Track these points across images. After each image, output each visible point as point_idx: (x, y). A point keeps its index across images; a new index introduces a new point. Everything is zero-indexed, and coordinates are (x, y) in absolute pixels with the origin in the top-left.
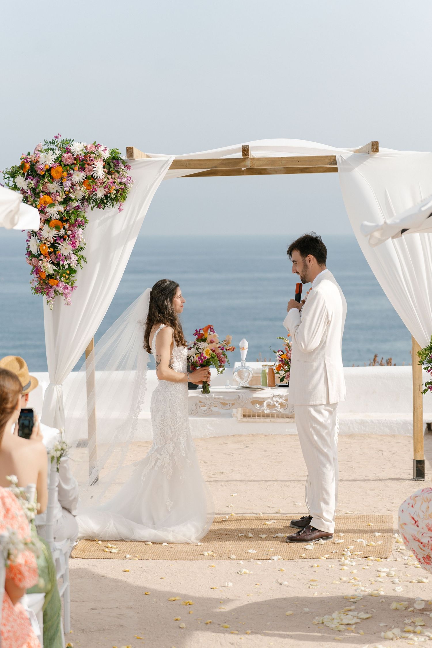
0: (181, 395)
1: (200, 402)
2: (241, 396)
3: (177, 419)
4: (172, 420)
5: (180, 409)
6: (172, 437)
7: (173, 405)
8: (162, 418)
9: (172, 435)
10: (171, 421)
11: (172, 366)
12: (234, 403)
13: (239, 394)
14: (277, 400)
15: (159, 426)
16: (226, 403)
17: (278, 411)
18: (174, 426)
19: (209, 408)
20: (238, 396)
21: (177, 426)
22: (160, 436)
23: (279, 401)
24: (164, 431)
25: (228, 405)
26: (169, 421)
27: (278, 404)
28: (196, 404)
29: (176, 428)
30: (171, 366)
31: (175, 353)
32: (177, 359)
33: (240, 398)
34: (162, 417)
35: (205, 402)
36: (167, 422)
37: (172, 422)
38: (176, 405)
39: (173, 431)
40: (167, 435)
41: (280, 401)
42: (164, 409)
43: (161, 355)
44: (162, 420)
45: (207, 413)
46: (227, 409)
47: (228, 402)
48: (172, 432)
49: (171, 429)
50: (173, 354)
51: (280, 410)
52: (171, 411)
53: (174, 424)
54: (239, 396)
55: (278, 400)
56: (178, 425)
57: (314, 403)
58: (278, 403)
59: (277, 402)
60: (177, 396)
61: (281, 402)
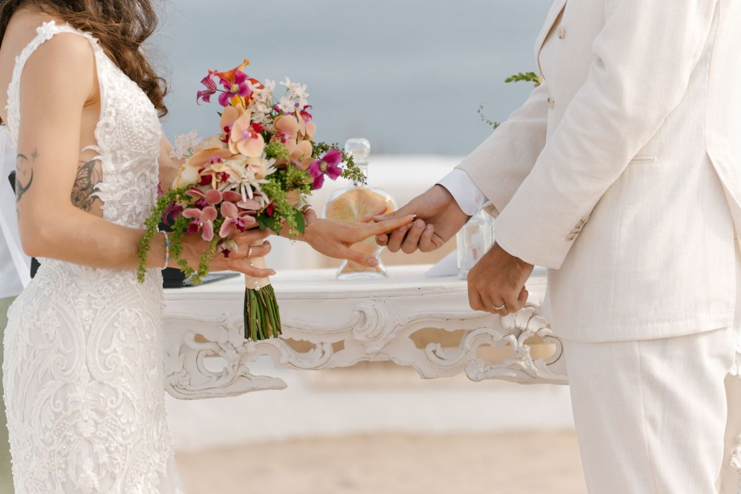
0: (136, 310)
1: (199, 339)
2: (370, 312)
3: (119, 413)
4: (95, 415)
5: (130, 367)
6: (96, 486)
7: (100, 353)
8: (57, 410)
9: (100, 481)
10: (92, 422)
11: (97, 190)
12: (342, 342)
13: (362, 306)
14: (518, 325)
15: (43, 441)
16: (308, 342)
17: (522, 370)
18: (106, 439)
19: (237, 363)
20: (357, 313)
21: (120, 439)
22: (49, 485)
23: (526, 330)
24: (66, 463)
25: (318, 352)
26: (86, 421)
27: (521, 345)
28: (183, 348)
29: (117, 448)
30: (93, 191)
31: (107, 136)
32: (115, 160)
33: (368, 323)
34: (57, 402)
35: (222, 341)
36: (75, 426)
37: (96, 423)
38: (115, 351)
39: (101, 461)
40: (77, 480)
41: (530, 327)
42: (64, 371)
43: (35, 155)
44: (57, 415)
45: (232, 382)
46: (314, 365)
47: (314, 340)
48: (98, 468)
49: (95, 456)
50: (99, 143)
51: (533, 367)
52: (92, 378)
53: (105, 435)
54: (361, 312)
55: (524, 326)
56: (123, 437)
57: (664, 330)
58: (523, 338)
59: (519, 333)
60: (118, 314)
61: (536, 334)
